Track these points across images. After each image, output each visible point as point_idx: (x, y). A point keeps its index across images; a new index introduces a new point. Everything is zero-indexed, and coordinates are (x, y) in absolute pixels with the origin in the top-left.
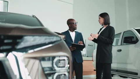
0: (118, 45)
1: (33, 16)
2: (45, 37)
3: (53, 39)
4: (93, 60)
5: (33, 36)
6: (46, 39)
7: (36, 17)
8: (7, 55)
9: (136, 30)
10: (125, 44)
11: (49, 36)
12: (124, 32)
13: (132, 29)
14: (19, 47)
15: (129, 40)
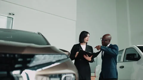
0: (121, 61)
1: (39, 33)
2: (54, 56)
3: (61, 57)
4: (95, 76)
5: (43, 55)
6: (54, 57)
7: (42, 35)
8: (21, 73)
9: (138, 47)
10: (127, 61)
11: (57, 54)
12: (126, 49)
13: (134, 47)
14: (31, 65)
15: (132, 57)
